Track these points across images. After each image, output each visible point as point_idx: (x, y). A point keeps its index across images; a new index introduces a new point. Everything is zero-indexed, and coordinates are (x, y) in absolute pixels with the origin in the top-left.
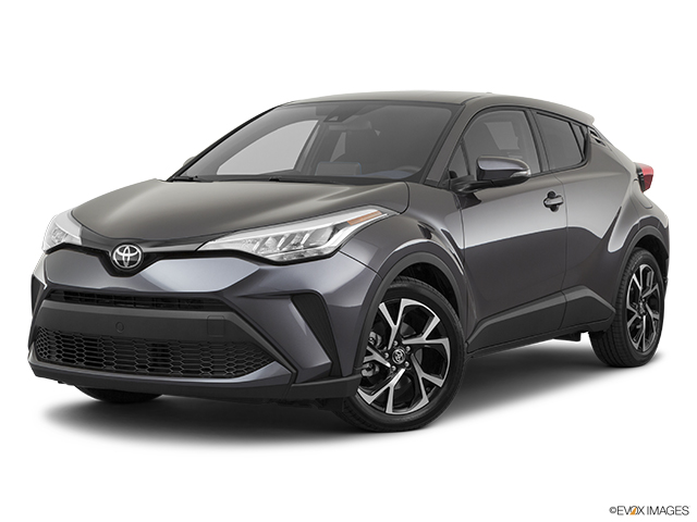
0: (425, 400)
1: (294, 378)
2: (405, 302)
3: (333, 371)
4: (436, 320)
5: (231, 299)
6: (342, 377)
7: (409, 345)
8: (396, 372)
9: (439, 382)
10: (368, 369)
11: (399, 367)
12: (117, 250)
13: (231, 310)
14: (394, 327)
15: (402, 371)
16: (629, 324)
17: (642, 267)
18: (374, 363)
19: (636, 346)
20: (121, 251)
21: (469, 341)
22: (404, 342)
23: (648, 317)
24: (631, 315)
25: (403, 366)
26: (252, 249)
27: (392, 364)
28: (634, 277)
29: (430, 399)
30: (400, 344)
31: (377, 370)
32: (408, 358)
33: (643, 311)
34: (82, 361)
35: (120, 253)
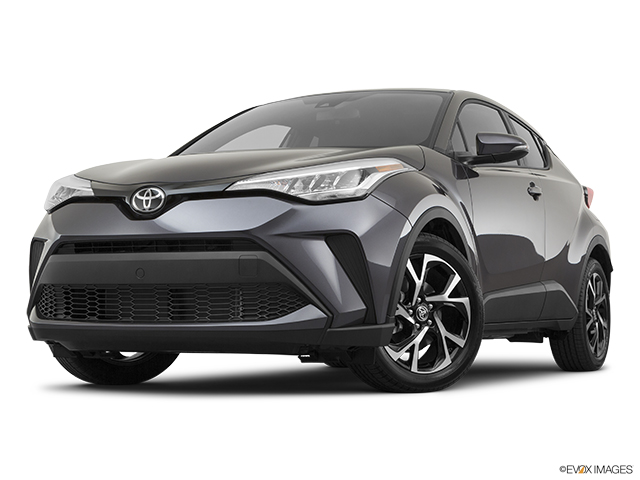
0: (448, 361)
1: (330, 322)
2: (428, 258)
3: (369, 317)
4: (457, 279)
5: (263, 238)
6: (376, 324)
7: (431, 303)
8: (420, 329)
9: (461, 342)
12: (137, 195)
13: (264, 249)
14: (419, 283)
15: (426, 329)
16: (588, 326)
17: (595, 275)
18: (400, 318)
19: (593, 349)
20: (142, 194)
22: (428, 299)
23: (600, 324)
24: (588, 318)
25: (426, 323)
27: (417, 321)
28: (590, 283)
29: (453, 361)
30: (423, 300)
32: (431, 316)
33: (596, 317)
34: (95, 315)
35: (139, 197)
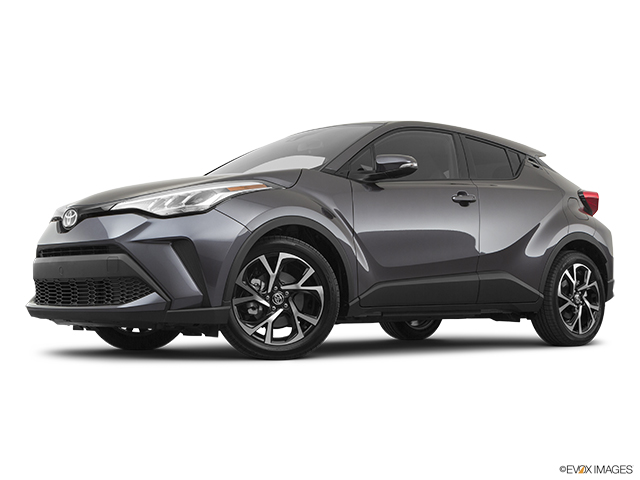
0: (300, 335)
1: (169, 305)
2: (283, 256)
3: (205, 301)
4: (311, 271)
5: (123, 243)
6: (211, 307)
7: (288, 290)
9: (314, 321)
10: (253, 308)
11: (278, 307)
13: (124, 252)
14: (273, 275)
15: (281, 310)
16: (562, 309)
17: (576, 266)
19: (571, 328)
21: (361, 297)
22: (283, 288)
23: (585, 307)
24: (563, 301)
25: (281, 306)
26: (147, 208)
27: (272, 304)
28: (566, 272)
29: (304, 336)
30: (279, 289)
31: (261, 309)
32: (286, 300)
33: (579, 301)
